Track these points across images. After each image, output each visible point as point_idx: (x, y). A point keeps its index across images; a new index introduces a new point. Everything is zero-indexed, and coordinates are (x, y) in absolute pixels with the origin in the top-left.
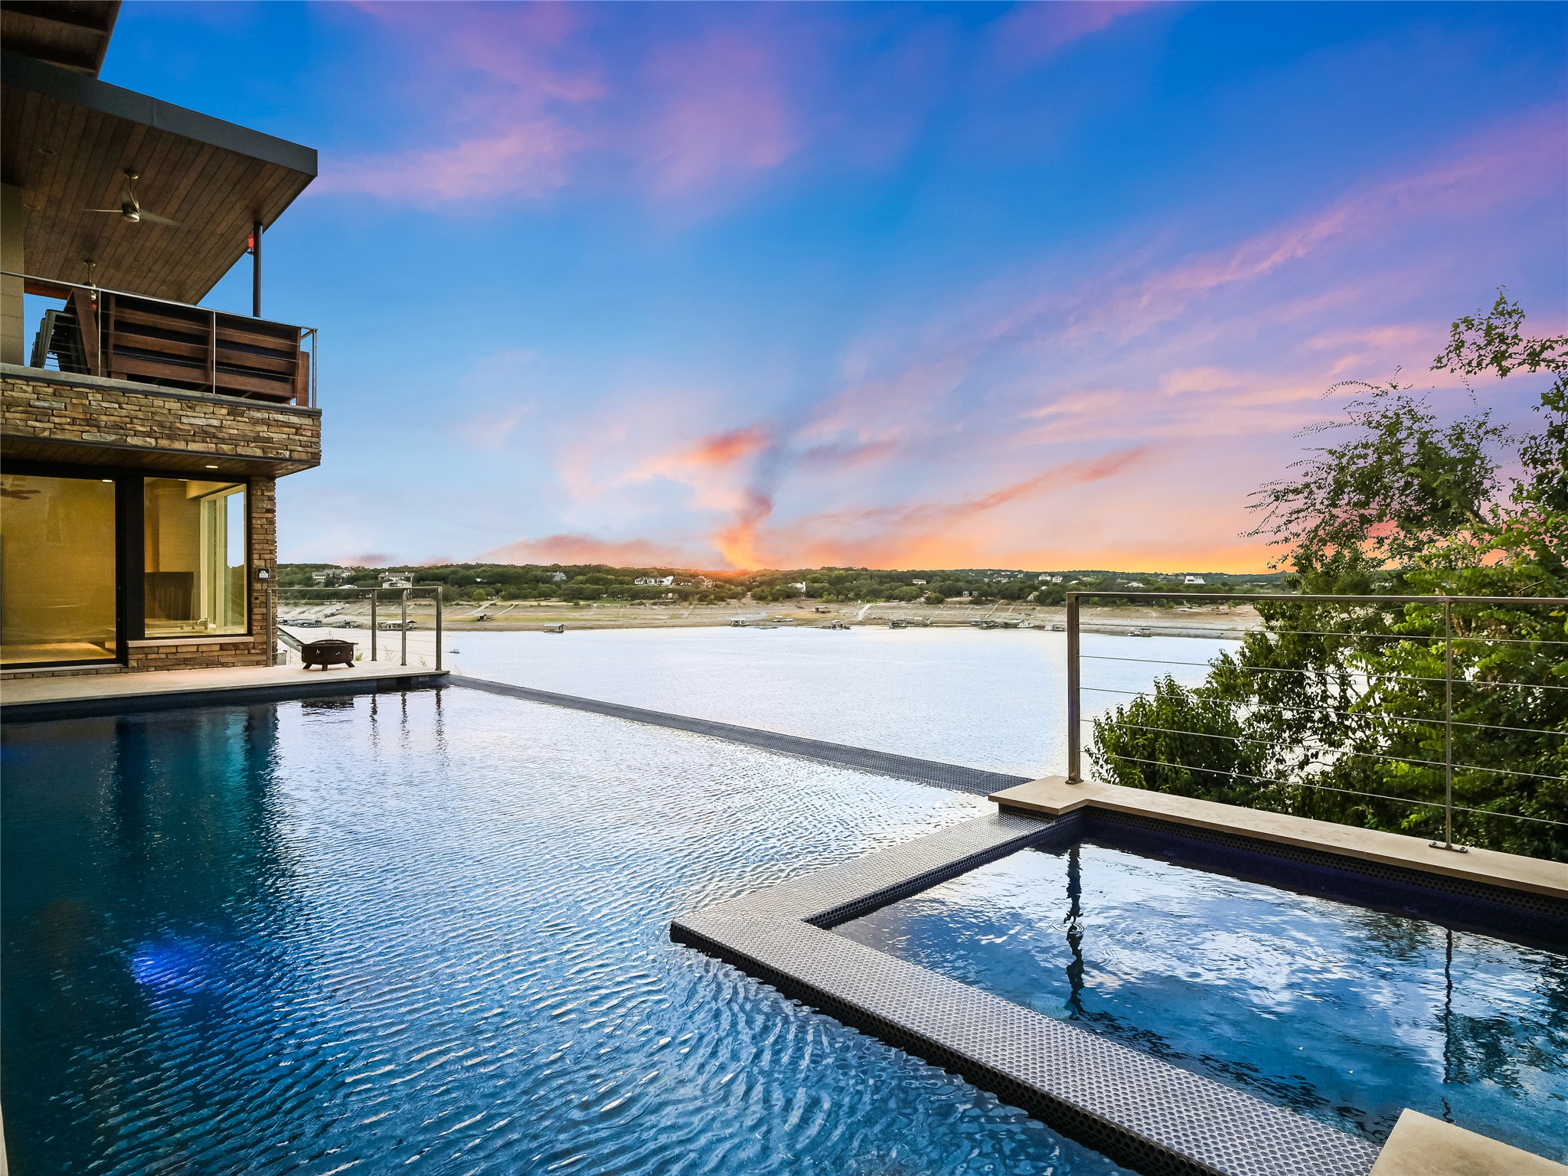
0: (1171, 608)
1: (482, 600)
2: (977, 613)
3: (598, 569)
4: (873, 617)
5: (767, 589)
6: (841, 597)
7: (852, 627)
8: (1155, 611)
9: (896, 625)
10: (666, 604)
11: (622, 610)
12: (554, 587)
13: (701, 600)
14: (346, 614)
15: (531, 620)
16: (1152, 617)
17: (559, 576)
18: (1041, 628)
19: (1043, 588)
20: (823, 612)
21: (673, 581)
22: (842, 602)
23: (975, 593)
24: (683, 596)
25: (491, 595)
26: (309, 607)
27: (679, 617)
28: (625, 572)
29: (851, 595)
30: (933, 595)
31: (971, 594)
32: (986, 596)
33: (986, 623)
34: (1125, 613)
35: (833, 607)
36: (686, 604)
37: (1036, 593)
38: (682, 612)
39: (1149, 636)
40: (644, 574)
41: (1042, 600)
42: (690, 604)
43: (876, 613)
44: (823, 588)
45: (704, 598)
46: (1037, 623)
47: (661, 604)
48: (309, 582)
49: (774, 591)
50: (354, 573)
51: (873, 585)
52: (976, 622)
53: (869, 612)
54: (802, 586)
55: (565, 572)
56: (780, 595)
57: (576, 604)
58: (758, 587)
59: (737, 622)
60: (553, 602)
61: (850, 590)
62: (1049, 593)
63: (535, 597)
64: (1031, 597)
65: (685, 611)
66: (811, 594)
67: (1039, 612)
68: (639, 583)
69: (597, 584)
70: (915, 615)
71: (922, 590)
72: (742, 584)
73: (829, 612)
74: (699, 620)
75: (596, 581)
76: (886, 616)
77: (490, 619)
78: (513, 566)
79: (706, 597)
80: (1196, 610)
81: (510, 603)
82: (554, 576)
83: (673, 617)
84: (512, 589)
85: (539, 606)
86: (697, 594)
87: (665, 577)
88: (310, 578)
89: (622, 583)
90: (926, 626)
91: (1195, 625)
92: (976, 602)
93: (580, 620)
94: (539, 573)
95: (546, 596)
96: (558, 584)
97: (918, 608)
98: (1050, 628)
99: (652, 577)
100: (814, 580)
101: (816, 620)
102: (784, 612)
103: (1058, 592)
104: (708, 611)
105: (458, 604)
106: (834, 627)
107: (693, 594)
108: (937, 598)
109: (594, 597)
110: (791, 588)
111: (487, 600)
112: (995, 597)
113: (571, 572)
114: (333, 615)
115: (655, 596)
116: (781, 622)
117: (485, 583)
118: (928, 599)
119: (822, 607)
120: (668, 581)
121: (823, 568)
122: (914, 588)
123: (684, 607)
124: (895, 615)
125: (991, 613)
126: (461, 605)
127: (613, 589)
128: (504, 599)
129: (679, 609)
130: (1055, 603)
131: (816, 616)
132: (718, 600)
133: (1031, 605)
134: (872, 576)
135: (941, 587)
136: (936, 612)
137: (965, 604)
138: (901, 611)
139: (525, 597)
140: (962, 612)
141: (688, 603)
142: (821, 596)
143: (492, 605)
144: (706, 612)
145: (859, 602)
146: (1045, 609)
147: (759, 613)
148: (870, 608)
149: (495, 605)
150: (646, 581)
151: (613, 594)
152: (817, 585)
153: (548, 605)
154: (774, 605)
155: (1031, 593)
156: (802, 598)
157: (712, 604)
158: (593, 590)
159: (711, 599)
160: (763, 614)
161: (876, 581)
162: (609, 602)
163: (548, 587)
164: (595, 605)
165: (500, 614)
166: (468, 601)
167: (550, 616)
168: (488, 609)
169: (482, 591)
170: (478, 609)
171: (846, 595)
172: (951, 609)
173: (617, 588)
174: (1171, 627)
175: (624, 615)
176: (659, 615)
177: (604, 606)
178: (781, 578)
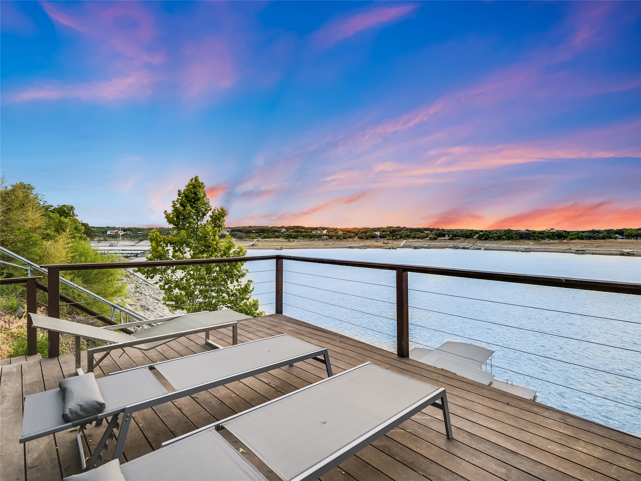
0: (540, 240)
1: (254, 238)
2: (452, 243)
3: (298, 227)
5: (364, 234)
6: (394, 238)
7: (397, 249)
8: (532, 242)
9: (416, 248)
10: (324, 240)
11: (306, 242)
12: (281, 234)
13: (337, 238)
16: (530, 245)
17: (283, 230)
18: (480, 249)
19: (481, 233)
20: (386, 244)
21: (327, 232)
22: (395, 240)
23: (451, 236)
24: (331, 237)
25: (258, 237)
27: (328, 245)
28: (308, 228)
29: (398, 237)
31: (449, 236)
32: (455, 237)
33: (455, 247)
34: (518, 243)
35: (390, 241)
36: (331, 240)
37: (478, 235)
38: (329, 243)
39: (529, 252)
40: (316, 229)
41: (480, 238)
42: (333, 240)
43: (408, 244)
44: (386, 234)
45: (338, 238)
46: (478, 247)
47: (321, 240)
49: (366, 235)
51: (407, 233)
52: (451, 247)
53: (405, 243)
54: (378, 233)
55: (286, 229)
56: (369, 237)
57: (289, 240)
58: (360, 234)
59: (350, 247)
60: (281, 239)
61: (397, 235)
62: (483, 235)
63: (273, 237)
64: (475, 237)
65: (330, 243)
66: (382, 237)
67: (479, 243)
68: (314, 232)
69: (297, 233)
70: (425, 244)
71: (428, 235)
72: (354, 232)
73: (389, 243)
74: (336, 246)
75: (297, 232)
76: (412, 245)
77: (256, 245)
78: (266, 227)
80: (551, 241)
81: (265, 240)
82: (281, 230)
83: (326, 245)
84: (265, 235)
85: (275, 241)
86: (336, 236)
87: (324, 230)
90: (430, 248)
91: (551, 247)
92: (451, 239)
93: (289, 246)
94: (276, 229)
95: (278, 237)
96: (283, 233)
97: (426, 242)
98: (483, 249)
99: (319, 230)
100: (383, 231)
101: (383, 246)
102: (370, 243)
103: (487, 235)
104: (340, 243)
105: (245, 240)
106: (390, 248)
107: (334, 236)
108: (434, 237)
109: (295, 237)
110: (374, 234)
112: (459, 237)
113: (288, 229)
115: (319, 237)
116: (368, 247)
117: (256, 233)
118: (430, 238)
119: (386, 241)
120: (325, 232)
121: (388, 227)
122: (424, 234)
124: (416, 244)
125: (457, 243)
126: (246, 240)
127: (303, 234)
128: (263, 238)
129: (329, 242)
130: (486, 239)
131: (383, 245)
132: (344, 239)
133: (475, 240)
134: (407, 229)
135: (436, 233)
136: (434, 243)
137: (446, 240)
138: (419, 243)
139: (270, 238)
140: (445, 243)
141: (332, 240)
142: (386, 237)
143: (257, 240)
144: (339, 243)
145: (402, 240)
146: (481, 241)
147: (360, 244)
148: (405, 242)
149: (259, 240)
150: (316, 232)
151: (303, 236)
152: (384, 233)
153: (278, 241)
154: (366, 241)
155: (475, 235)
156: (378, 238)
157: (342, 240)
158: (296, 235)
159: (341, 238)
160: (362, 244)
161: (409, 231)
162: (301, 239)
163: (279, 234)
164: (296, 240)
165: (260, 244)
166: (249, 239)
167: (279, 245)
168: (256, 242)
169: (253, 235)
170: (253, 242)
171: (396, 237)
172: (440, 242)
173: (305, 234)
174: (539, 248)
175: (307, 244)
176: (320, 244)
177: (299, 241)
178: (370, 231)
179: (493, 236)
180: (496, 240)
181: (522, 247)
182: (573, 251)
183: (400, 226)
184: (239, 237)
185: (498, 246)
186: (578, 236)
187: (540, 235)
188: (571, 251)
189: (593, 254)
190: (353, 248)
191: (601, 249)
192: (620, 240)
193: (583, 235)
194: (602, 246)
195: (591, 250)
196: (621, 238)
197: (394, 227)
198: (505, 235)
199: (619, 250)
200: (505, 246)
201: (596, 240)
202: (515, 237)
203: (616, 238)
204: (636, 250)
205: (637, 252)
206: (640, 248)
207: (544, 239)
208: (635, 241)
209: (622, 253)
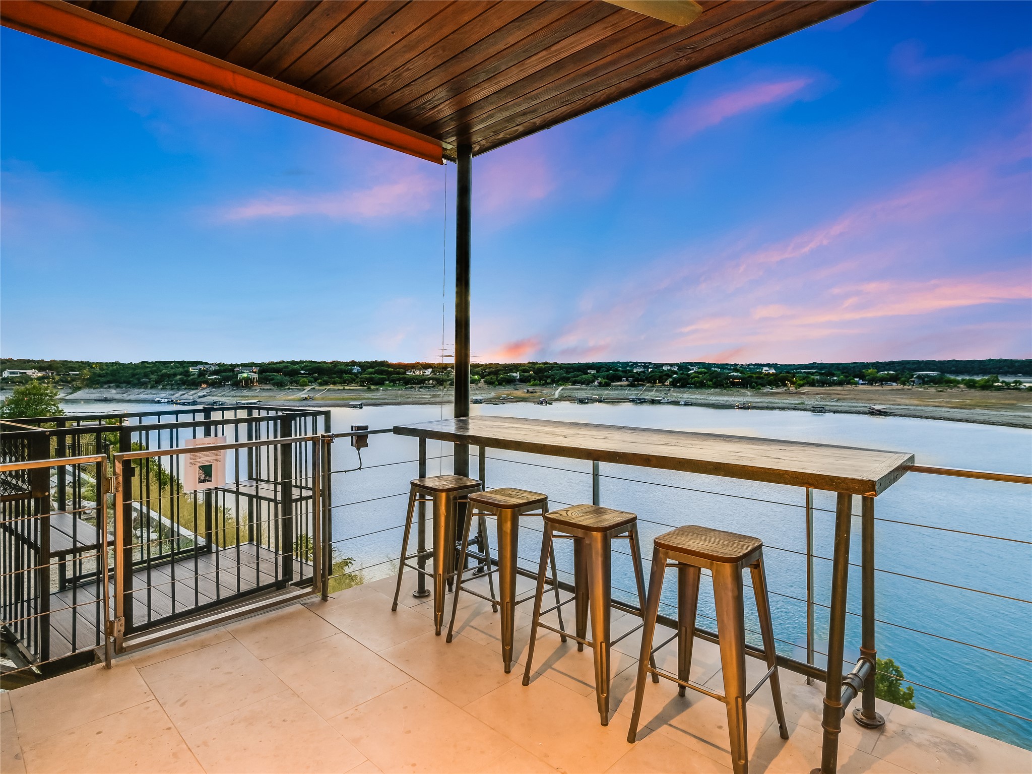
0: (760, 389)
1: (306, 385)
2: (633, 393)
3: (382, 363)
4: (565, 395)
5: (494, 377)
6: (543, 382)
7: (553, 403)
8: (749, 391)
9: (581, 401)
10: (428, 388)
11: (400, 392)
12: (353, 376)
13: (451, 385)
14: (213, 396)
15: (339, 399)
16: (748, 396)
17: (356, 369)
18: (676, 403)
19: (675, 376)
20: (532, 392)
21: (431, 372)
22: (543, 385)
23: (630, 379)
24: (440, 382)
25: (311, 382)
26: (187, 391)
28: (398, 366)
29: (549, 381)
30: (604, 381)
31: (627, 380)
32: (637, 381)
33: (639, 399)
34: (730, 392)
35: (538, 388)
36: (441, 387)
37: (671, 380)
38: (439, 393)
40: (414, 366)
41: (674, 384)
42: (445, 387)
43: (567, 393)
44: (530, 376)
46: (673, 399)
47: (426, 387)
48: (187, 373)
50: (218, 368)
51: (562, 374)
52: (633, 399)
53: (562, 392)
54: (517, 375)
55: (360, 367)
56: (503, 381)
57: (369, 388)
58: (488, 375)
59: (477, 400)
60: (353, 387)
61: (548, 377)
62: (678, 379)
63: (340, 383)
64: (667, 383)
66: (524, 380)
67: (673, 392)
68: (409, 374)
69: (382, 374)
70: (592, 394)
71: (595, 378)
72: (478, 374)
73: (536, 392)
74: (451, 398)
75: (381, 372)
76: (573, 395)
77: (312, 398)
78: (325, 362)
80: (775, 390)
81: (325, 387)
82: (353, 369)
83: (434, 396)
84: (325, 378)
85: (344, 389)
86: (449, 380)
87: (426, 369)
88: (188, 372)
89: (398, 373)
91: (777, 401)
92: (631, 385)
93: (372, 399)
94: (343, 367)
95: (350, 382)
96: (355, 374)
97: (594, 390)
98: (683, 403)
99: (417, 369)
100: (525, 371)
101: (528, 398)
102: (507, 393)
103: (684, 379)
105: (289, 389)
106: (542, 403)
107: (446, 380)
108: (606, 383)
109: (380, 383)
110: (510, 375)
111: (309, 385)
112: (643, 382)
113: (364, 366)
114: (204, 396)
115: (421, 382)
116: (505, 400)
117: (307, 374)
118: (600, 383)
119: (530, 389)
120: (428, 372)
121: (529, 363)
122: (588, 374)
123: (441, 390)
124: (581, 395)
125: (641, 392)
126: (291, 389)
127: (392, 377)
128: (321, 384)
129: (438, 391)
130: (683, 386)
131: (527, 395)
133: (667, 387)
134: (561, 367)
135: (608, 375)
136: (606, 392)
137: (625, 387)
138: (583, 392)
139: (334, 383)
140: (623, 392)
141: (443, 387)
142: (529, 381)
143: (312, 389)
145: (554, 385)
146: (677, 390)
147: (490, 394)
148: (562, 390)
149: (314, 389)
150: (414, 372)
151: (393, 381)
152: (526, 374)
153: (350, 389)
154: (499, 388)
155: (667, 379)
156: (517, 383)
158: (380, 379)
160: (493, 394)
161: (564, 371)
162: (391, 387)
163: (349, 377)
164: (381, 389)
165: (318, 395)
166: (296, 386)
167: (352, 397)
168: (310, 392)
169: (305, 379)
170: (303, 392)
171: (546, 381)
172: (615, 390)
173: (395, 377)
174: (761, 402)
175: (401, 396)
176: (424, 395)
177: (387, 390)
178: (503, 370)
179: (694, 382)
180: (696, 387)
181: (737, 399)
182: (808, 407)
184: (278, 383)
185: (702, 398)
186: (808, 381)
187: (760, 381)
188: (805, 407)
189: (835, 412)
190: (481, 402)
191: (843, 404)
192: (861, 387)
193: (813, 379)
194: (844, 399)
195: (831, 406)
196: (862, 384)
197: (540, 364)
198: (711, 380)
199: (866, 405)
200: (713, 399)
202: (726, 384)
203: (856, 384)
204: (888, 406)
205: (890, 408)
206: (892, 403)
207: (764, 386)
208: (880, 388)
209: (871, 411)
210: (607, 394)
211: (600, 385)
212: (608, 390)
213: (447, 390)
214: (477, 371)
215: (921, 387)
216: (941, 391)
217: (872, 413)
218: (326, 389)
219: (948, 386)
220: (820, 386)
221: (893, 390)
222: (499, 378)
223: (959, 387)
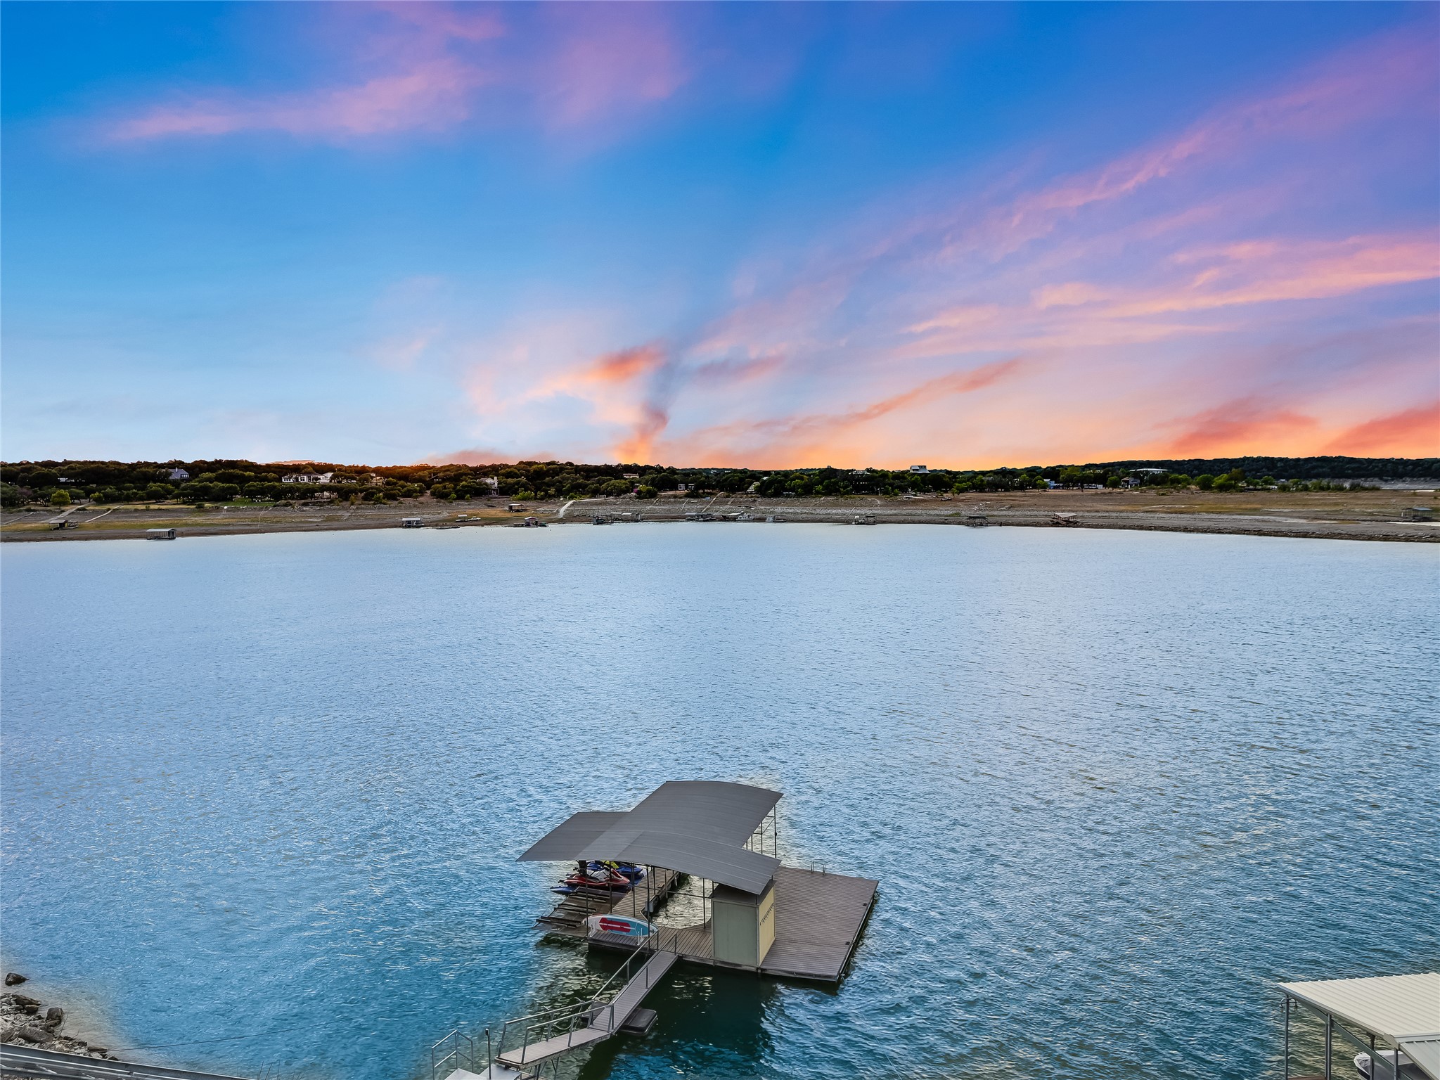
0: (896, 495)
1: (65, 503)
2: (693, 507)
4: (576, 514)
5: (450, 485)
6: (540, 494)
7: (549, 525)
8: (879, 499)
9: (599, 521)
10: (321, 504)
11: (262, 513)
12: (169, 486)
13: (365, 498)
15: (133, 527)
16: (877, 506)
17: (177, 474)
18: (763, 520)
19: (765, 478)
20: (518, 511)
21: (332, 478)
22: (542, 498)
23: (691, 487)
24: (344, 495)
25: (78, 497)
27: (338, 519)
28: (269, 468)
29: (552, 491)
30: (645, 490)
31: (687, 487)
32: (703, 489)
33: (702, 516)
34: (849, 501)
35: (530, 504)
36: (347, 504)
37: (757, 484)
38: (340, 513)
39: (874, 524)
40: (296, 469)
41: (762, 491)
42: (352, 504)
43: (580, 510)
44: (518, 483)
45: (369, 496)
46: (758, 515)
47: (314, 504)
51: (577, 479)
52: (692, 516)
53: (572, 508)
54: (493, 481)
55: (188, 470)
56: (467, 492)
57: (200, 507)
58: (440, 483)
59: (409, 522)
60: (168, 505)
61: (549, 485)
62: (771, 483)
63: (141, 499)
64: (752, 488)
65: (345, 512)
66: (505, 491)
67: (761, 504)
68: (287, 481)
69: (230, 482)
70: (625, 511)
71: (633, 485)
72: (420, 480)
73: (525, 510)
74: (362, 521)
75: (229, 479)
76: (590, 513)
77: (75, 527)
79: (373, 494)
80: (920, 497)
81: (107, 507)
82: (170, 474)
83: (329, 519)
84: (110, 490)
85: (148, 510)
86: (361, 491)
87: (322, 474)
89: (264, 480)
90: (637, 521)
91: (920, 512)
92: (693, 495)
93: (200, 525)
94: (150, 470)
95: (157, 497)
96: (176, 484)
97: (627, 504)
98: (771, 519)
99: (304, 474)
100: (509, 475)
101: (507, 519)
102: (471, 511)
103: (780, 482)
104: (375, 512)
105: (29, 510)
106: (528, 525)
107: (355, 491)
108: (649, 491)
109: (224, 497)
110: (480, 484)
111: (73, 504)
112: (713, 489)
113: (197, 468)
115: (307, 495)
116: (465, 521)
118: (639, 492)
119: (516, 505)
120: (325, 479)
121: (521, 463)
122: (623, 481)
123: (344, 508)
124: (600, 511)
125: (708, 506)
126: (34, 511)
127: (249, 486)
128: (99, 501)
129: (339, 509)
130: (777, 494)
131: (509, 515)
132: (388, 499)
133: (752, 497)
134: (577, 469)
135: (653, 479)
136: (648, 508)
137: (681, 498)
138: (609, 508)
139: (128, 499)
140: (677, 507)
141: (349, 503)
142: (516, 492)
143: (79, 509)
144: (370, 512)
145: (562, 499)
146: (767, 500)
147: (439, 514)
148: (572, 505)
149: (84, 509)
150: (297, 479)
151: (251, 494)
152: (510, 480)
153: (159, 509)
154: (458, 504)
155: (750, 484)
156: (493, 495)
157: (381, 503)
158: (223, 489)
159: (379, 498)
160: (445, 514)
161: (582, 475)
162: (245, 504)
163: (160, 486)
164: (226, 508)
165: (90, 521)
166: (45, 506)
167: (161, 522)
168: (74, 516)
169: (62, 491)
170: (60, 516)
171: (546, 491)
172: (664, 503)
173: (254, 486)
174: (895, 515)
175: (263, 519)
176: (311, 517)
177: (238, 509)
178: (469, 474)
179: (794, 486)
180: (799, 495)
181: (858, 512)
183: (556, 460)
185: (805, 511)
186: (973, 484)
187: (897, 482)
188: (960, 519)
190: (418, 525)
191: (1018, 513)
192: (1052, 492)
193: (982, 481)
194: (1020, 506)
195: (999, 516)
196: (1055, 488)
197: (540, 464)
198: (821, 483)
199: (1050, 513)
200: (821, 511)
201: (1009, 491)
202: (844, 488)
203: (1045, 487)
204: (1081, 514)
205: (1083, 517)
206: (1089, 509)
207: (904, 490)
208: (1079, 492)
209: (1055, 521)
210: (651, 510)
211: (640, 496)
212: (652, 503)
213: (357, 508)
214: (420, 476)
215: (1137, 490)
216: (1163, 494)
217: (1056, 524)
218: (109, 509)
219: (1175, 488)
220: (992, 492)
221: (1097, 494)
222: (458, 487)
223: (1189, 489)
